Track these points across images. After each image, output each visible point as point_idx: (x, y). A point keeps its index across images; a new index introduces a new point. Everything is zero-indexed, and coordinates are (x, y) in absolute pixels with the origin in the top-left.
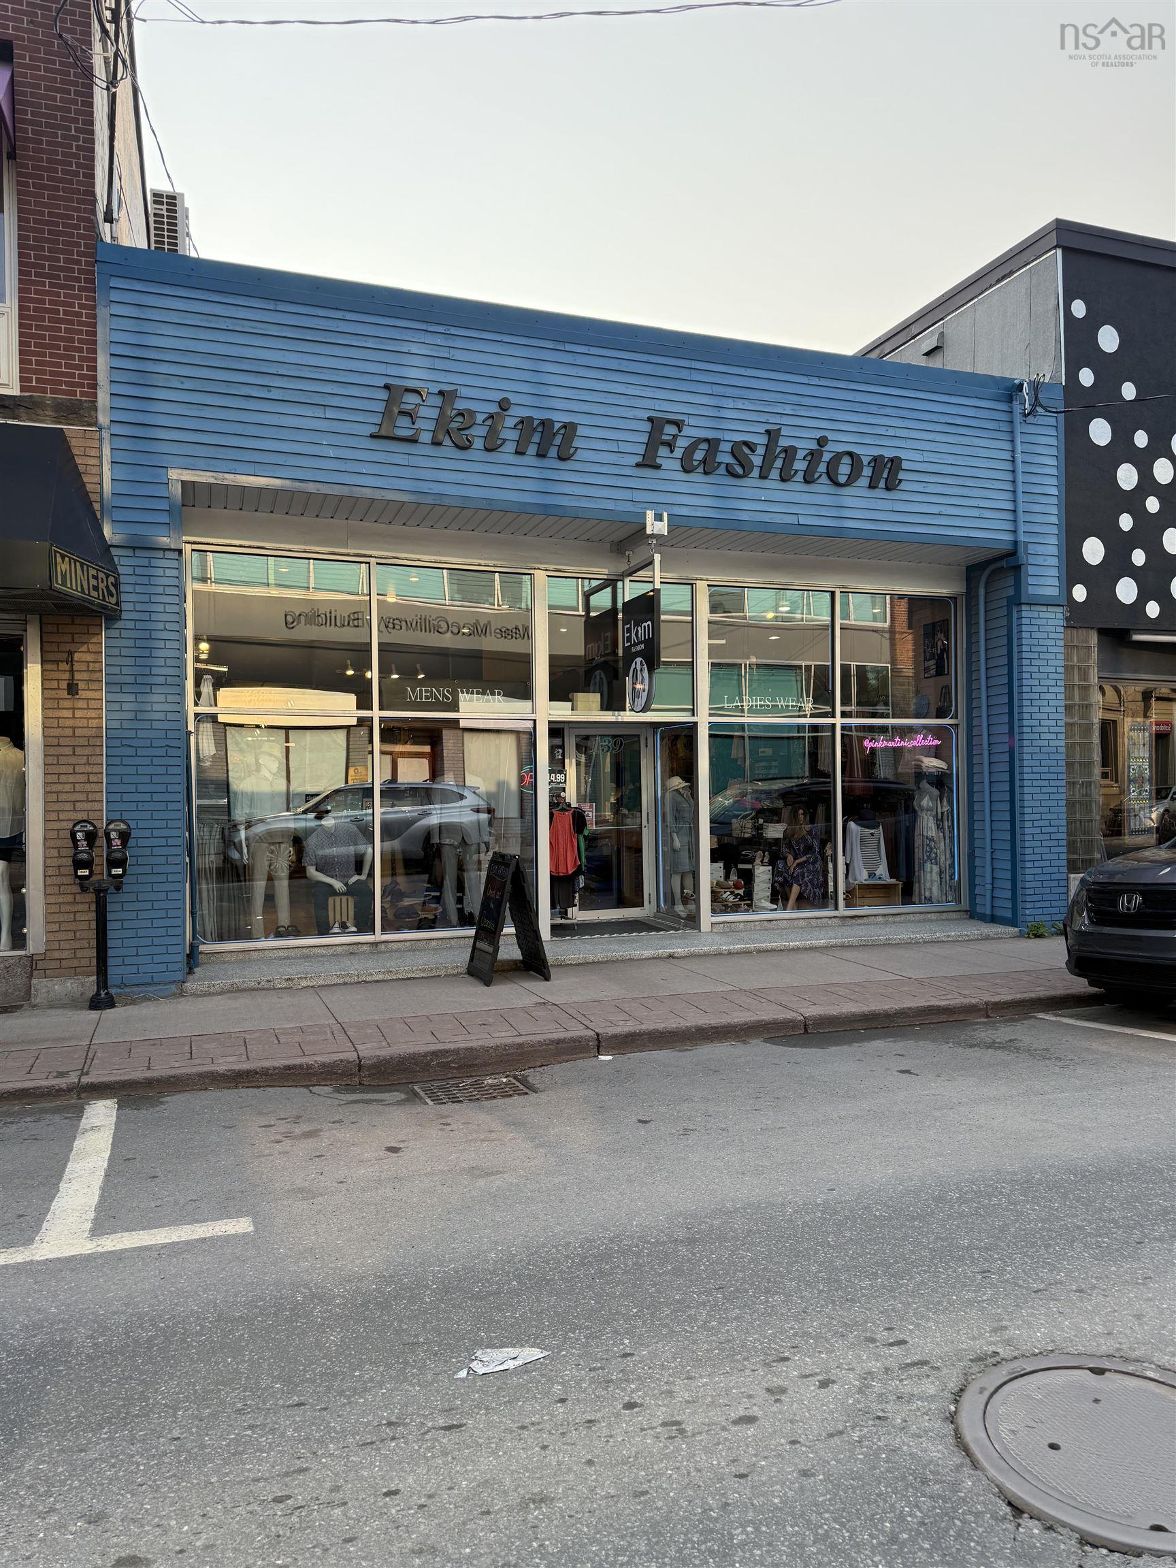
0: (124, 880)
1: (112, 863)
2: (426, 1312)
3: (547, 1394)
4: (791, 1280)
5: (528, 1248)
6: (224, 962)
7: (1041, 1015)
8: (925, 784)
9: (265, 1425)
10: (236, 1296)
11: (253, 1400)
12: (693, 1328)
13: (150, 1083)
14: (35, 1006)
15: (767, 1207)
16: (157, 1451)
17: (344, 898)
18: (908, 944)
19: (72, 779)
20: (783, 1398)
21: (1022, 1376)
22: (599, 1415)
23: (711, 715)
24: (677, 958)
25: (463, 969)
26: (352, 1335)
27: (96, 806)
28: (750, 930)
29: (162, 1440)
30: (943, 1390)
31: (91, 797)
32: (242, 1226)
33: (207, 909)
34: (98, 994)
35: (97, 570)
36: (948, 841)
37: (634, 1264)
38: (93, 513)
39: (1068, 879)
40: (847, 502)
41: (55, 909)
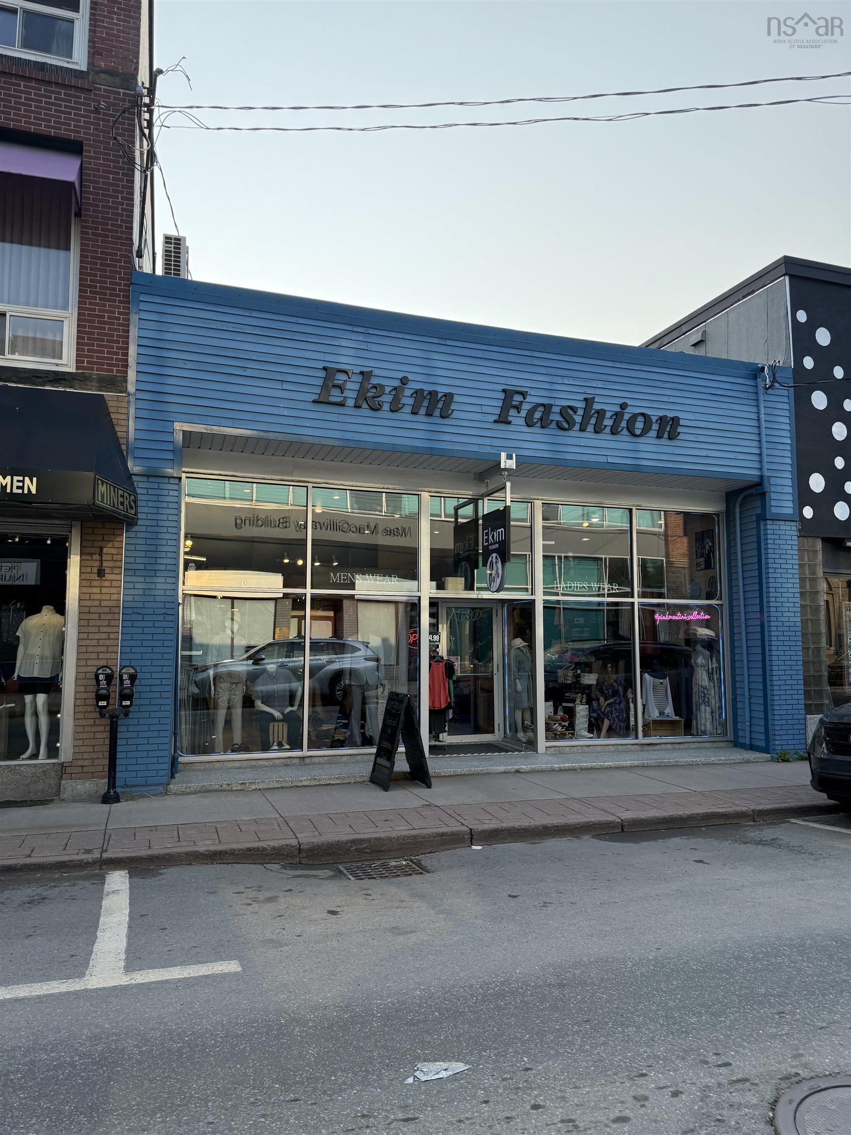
0: (131, 709)
1: (123, 697)
2: (375, 1034)
3: (474, 1096)
4: (638, 1016)
5: (443, 988)
6: (196, 770)
7: (793, 820)
8: (699, 648)
9: (273, 1115)
10: (237, 1018)
11: (261, 1096)
12: (572, 1050)
13: (152, 859)
14: (63, 800)
15: (612, 962)
16: (199, 1131)
17: (281, 724)
18: (690, 766)
19: (97, 636)
20: (646, 1104)
21: (819, 1091)
22: (514, 1114)
23: (544, 594)
24: (522, 773)
25: (367, 779)
26: (324, 1049)
27: (113, 656)
28: (574, 753)
29: (201, 1123)
30: (762, 1101)
31: (110, 649)
32: (232, 967)
33: (185, 728)
34: (108, 792)
35: (124, 491)
37: (522, 1002)
38: (121, 451)
39: (805, 719)
40: (642, 447)
41: (80, 729)
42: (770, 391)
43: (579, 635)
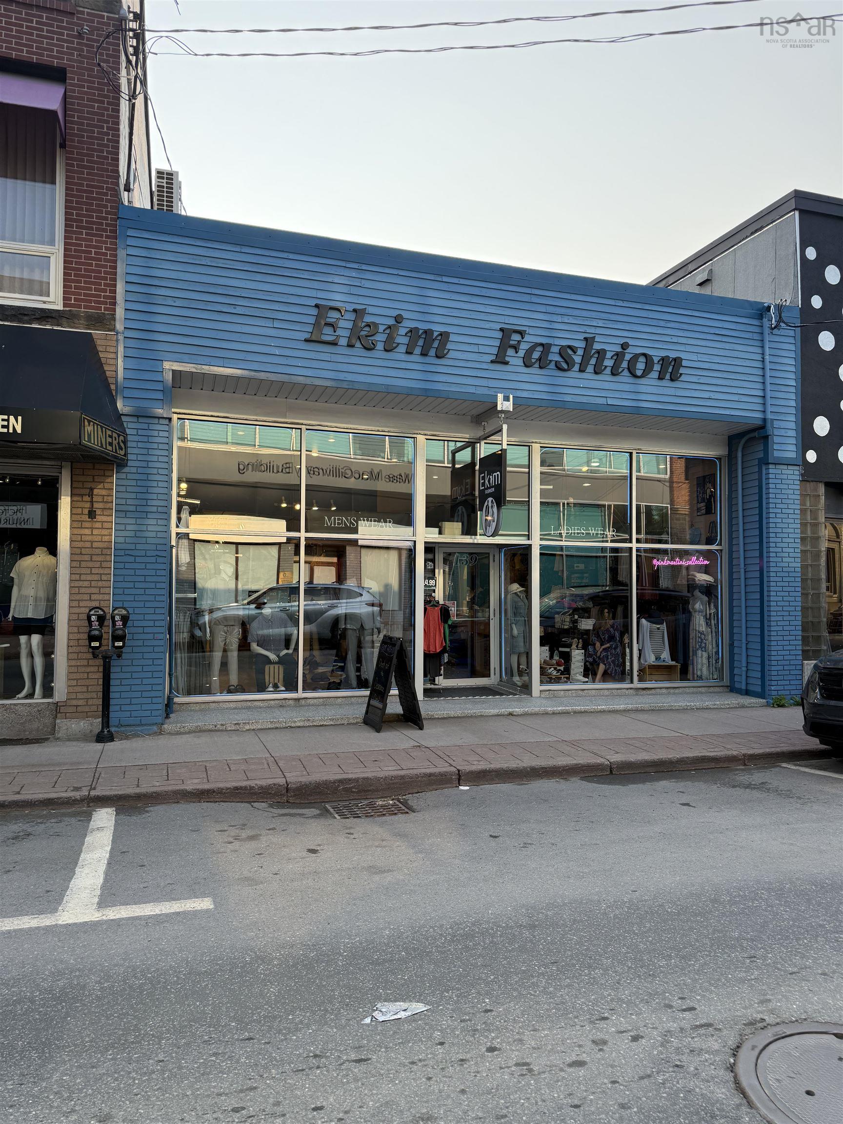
0: (124, 650)
1: (116, 638)
2: (339, 973)
3: (430, 1038)
4: (607, 958)
5: (413, 928)
6: (191, 711)
7: (784, 765)
8: (697, 593)
9: (225, 1053)
10: (202, 955)
11: (216, 1034)
12: (536, 992)
13: (139, 797)
14: (58, 739)
15: (587, 903)
16: (148, 1069)
17: (276, 666)
18: (684, 710)
19: (89, 577)
20: (605, 1048)
21: (783, 1038)
22: (468, 1056)
23: (541, 539)
24: (515, 716)
25: (360, 720)
26: (286, 988)
27: (106, 597)
28: (569, 697)
29: (151, 1061)
30: (724, 1046)
31: (102, 591)
32: (205, 904)
33: (181, 671)
34: (102, 731)
35: (112, 431)
36: (714, 634)
37: (491, 942)
38: (110, 391)
39: (802, 665)
40: (643, 389)
41: (74, 669)
42: (776, 331)
43: (579, 581)
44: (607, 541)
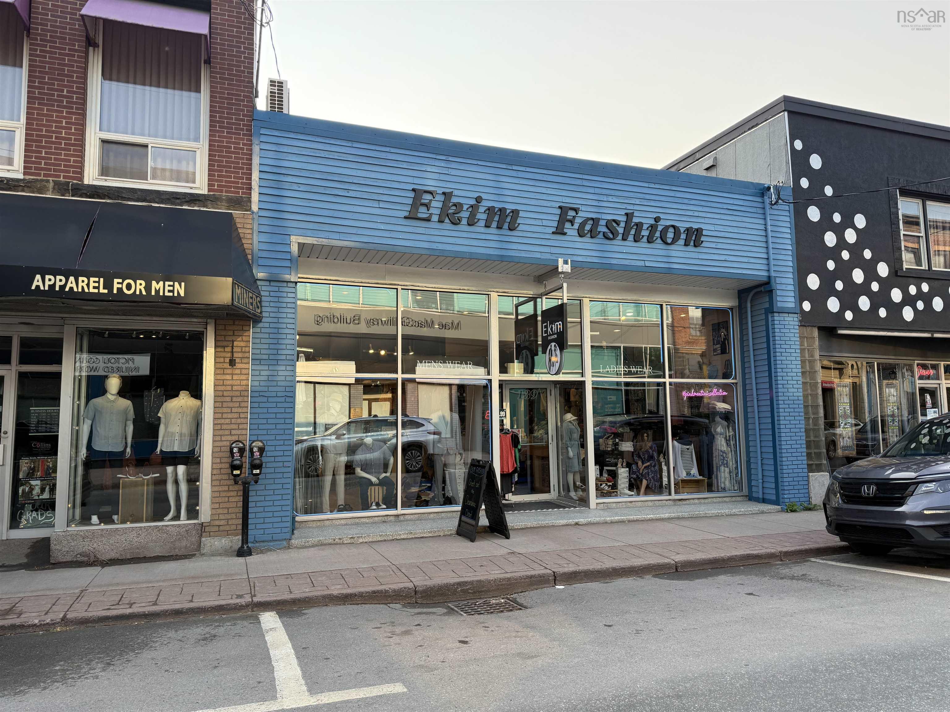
0: (260, 477)
1: (254, 467)
5: (582, 701)
6: (309, 527)
7: (813, 559)
8: (718, 419)
13: (294, 602)
14: (203, 554)
17: (377, 487)
18: (717, 516)
19: (230, 416)
23: (593, 376)
24: (580, 525)
25: (454, 532)
27: (244, 432)
28: (620, 508)
31: (241, 427)
32: (398, 688)
34: (242, 547)
35: (253, 294)
36: (733, 453)
38: (247, 260)
39: (808, 476)
40: (673, 253)
41: (217, 494)
42: (775, 207)
43: (612, 410)
44: (644, 377)
